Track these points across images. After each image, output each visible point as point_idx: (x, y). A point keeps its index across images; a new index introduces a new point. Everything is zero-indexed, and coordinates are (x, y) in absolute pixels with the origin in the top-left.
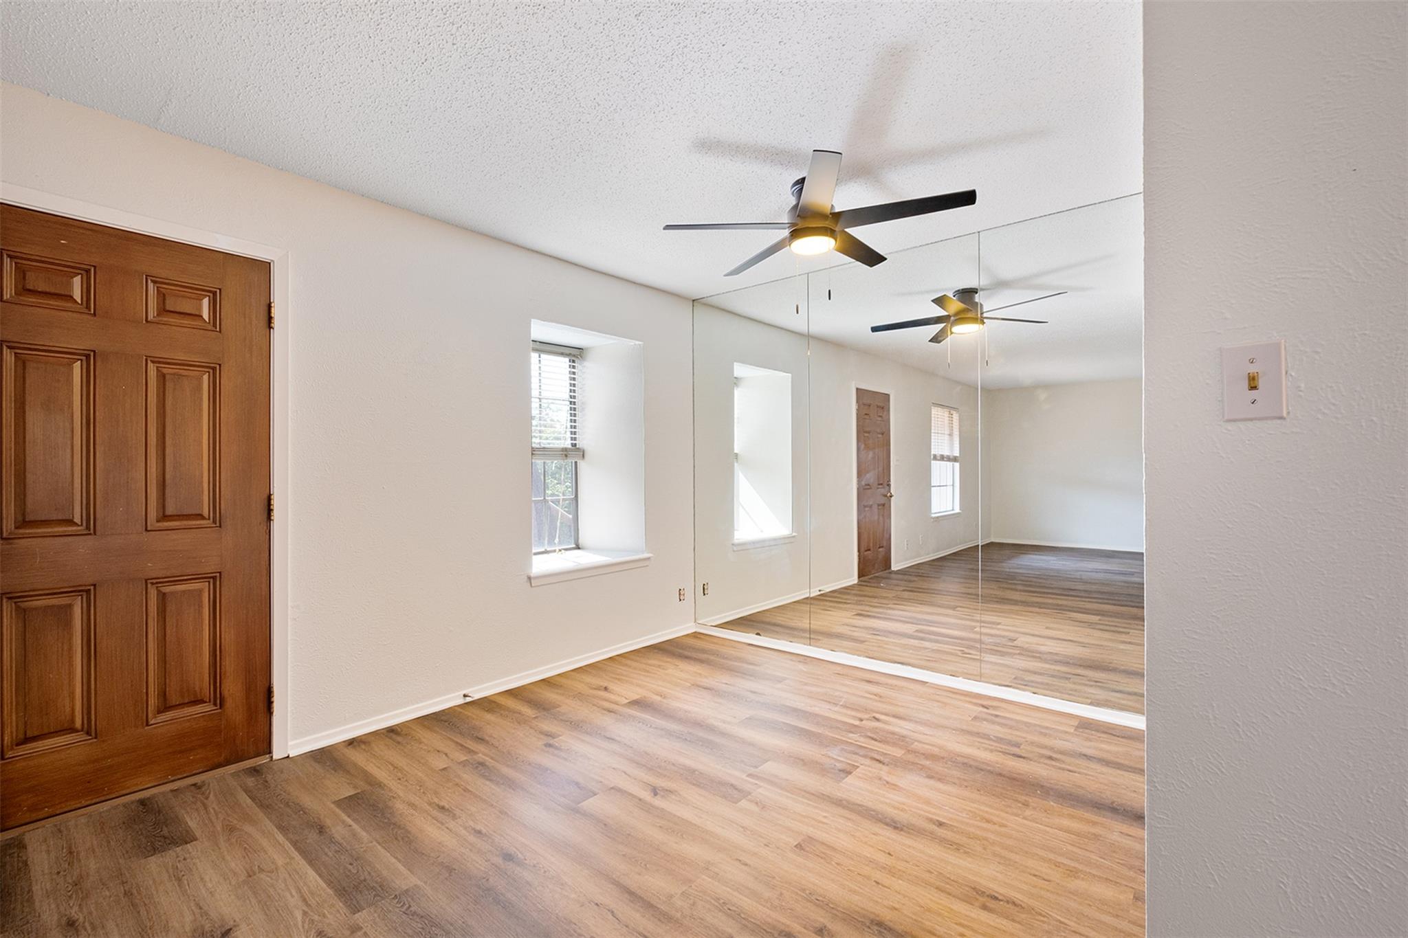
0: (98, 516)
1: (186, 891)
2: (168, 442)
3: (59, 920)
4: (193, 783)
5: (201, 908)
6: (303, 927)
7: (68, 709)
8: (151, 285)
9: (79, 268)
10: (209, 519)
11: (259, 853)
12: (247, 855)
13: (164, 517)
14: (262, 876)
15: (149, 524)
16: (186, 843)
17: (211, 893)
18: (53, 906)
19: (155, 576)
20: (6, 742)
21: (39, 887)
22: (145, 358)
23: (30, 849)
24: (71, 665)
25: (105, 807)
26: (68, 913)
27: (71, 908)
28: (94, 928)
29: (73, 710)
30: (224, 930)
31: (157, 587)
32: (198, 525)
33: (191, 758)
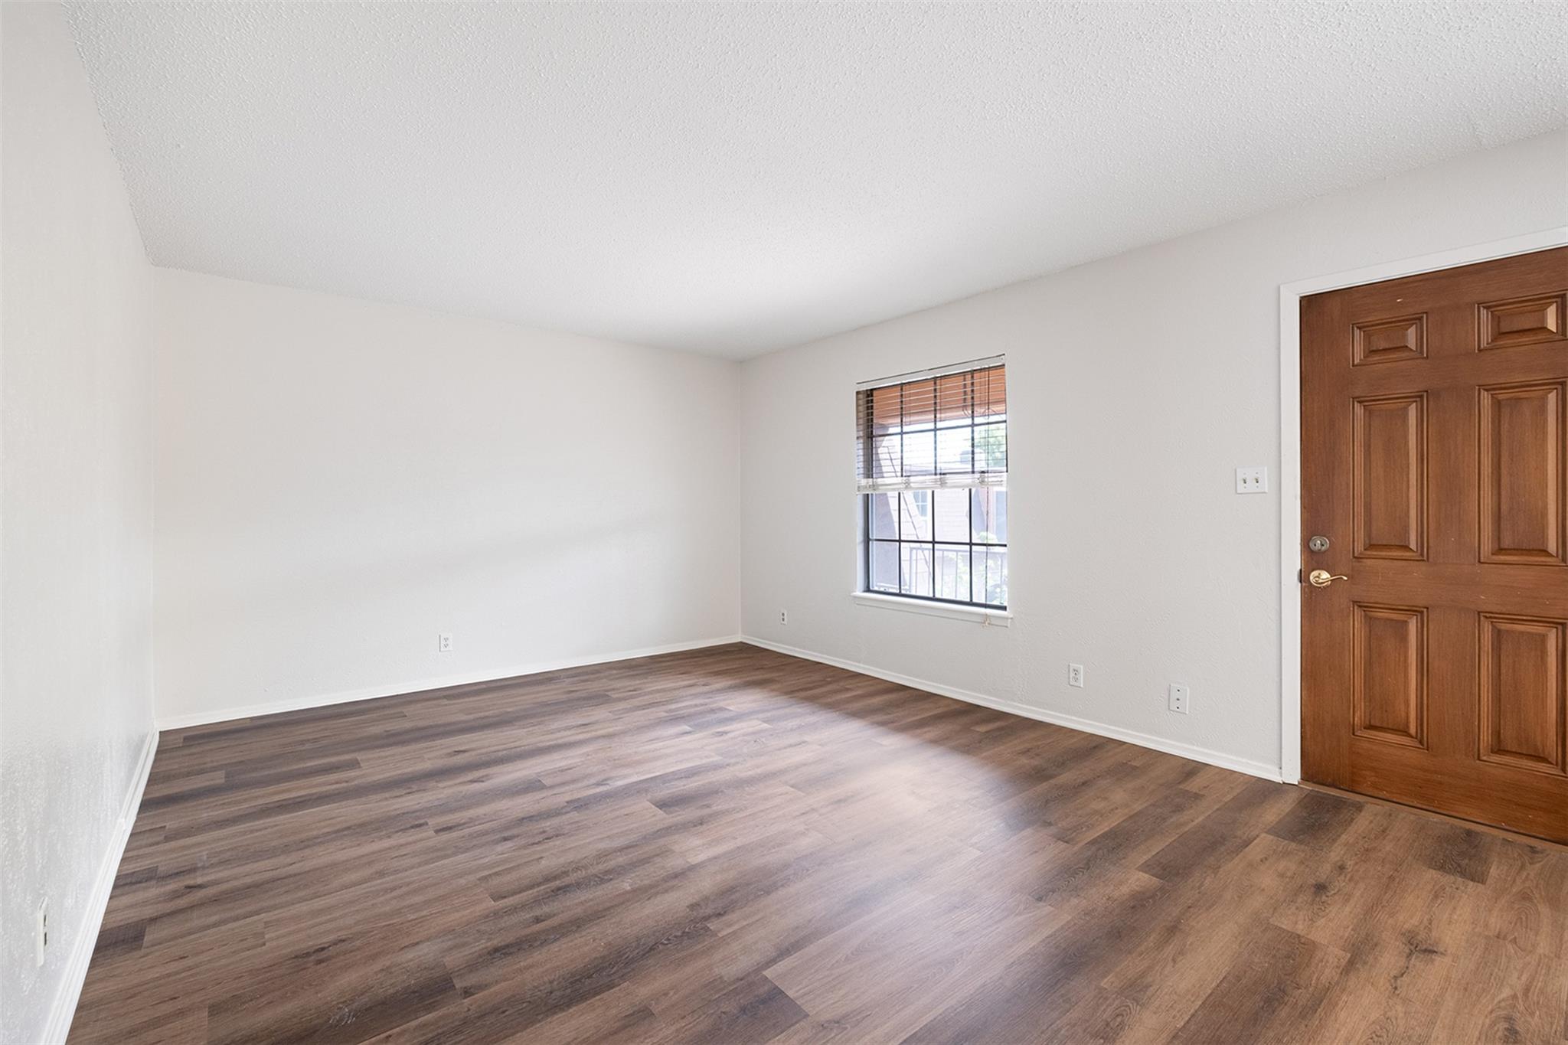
0: (1431, 544)
1: (1433, 906)
2: (1504, 471)
3: (1337, 861)
4: (1533, 845)
5: (1430, 924)
6: (1500, 1002)
7: (1403, 714)
8: (1483, 312)
9: (1411, 319)
10: (1557, 556)
11: (1529, 930)
12: (1516, 924)
13: (1500, 550)
14: (1510, 946)
15: (1482, 555)
16: (1472, 880)
17: (1450, 921)
18: (1342, 852)
19: (1488, 610)
20: (1356, 722)
21: (1346, 837)
22: (1477, 387)
23: (1363, 814)
24: (1406, 676)
25: (1436, 818)
26: (1346, 861)
27: (1351, 860)
28: (1350, 880)
29: (1408, 717)
30: (1430, 948)
31: (1492, 622)
32: (1543, 562)
33: (1530, 816)
